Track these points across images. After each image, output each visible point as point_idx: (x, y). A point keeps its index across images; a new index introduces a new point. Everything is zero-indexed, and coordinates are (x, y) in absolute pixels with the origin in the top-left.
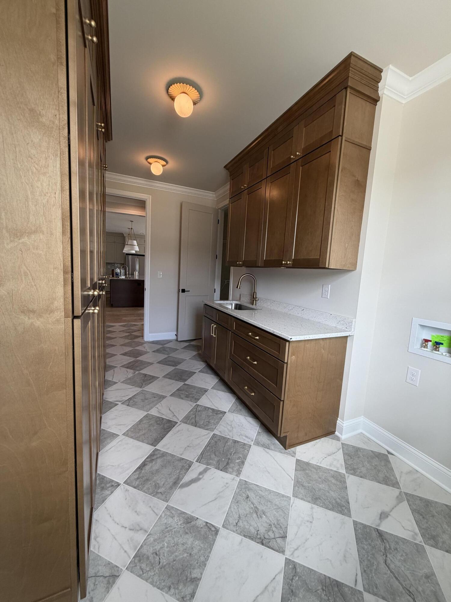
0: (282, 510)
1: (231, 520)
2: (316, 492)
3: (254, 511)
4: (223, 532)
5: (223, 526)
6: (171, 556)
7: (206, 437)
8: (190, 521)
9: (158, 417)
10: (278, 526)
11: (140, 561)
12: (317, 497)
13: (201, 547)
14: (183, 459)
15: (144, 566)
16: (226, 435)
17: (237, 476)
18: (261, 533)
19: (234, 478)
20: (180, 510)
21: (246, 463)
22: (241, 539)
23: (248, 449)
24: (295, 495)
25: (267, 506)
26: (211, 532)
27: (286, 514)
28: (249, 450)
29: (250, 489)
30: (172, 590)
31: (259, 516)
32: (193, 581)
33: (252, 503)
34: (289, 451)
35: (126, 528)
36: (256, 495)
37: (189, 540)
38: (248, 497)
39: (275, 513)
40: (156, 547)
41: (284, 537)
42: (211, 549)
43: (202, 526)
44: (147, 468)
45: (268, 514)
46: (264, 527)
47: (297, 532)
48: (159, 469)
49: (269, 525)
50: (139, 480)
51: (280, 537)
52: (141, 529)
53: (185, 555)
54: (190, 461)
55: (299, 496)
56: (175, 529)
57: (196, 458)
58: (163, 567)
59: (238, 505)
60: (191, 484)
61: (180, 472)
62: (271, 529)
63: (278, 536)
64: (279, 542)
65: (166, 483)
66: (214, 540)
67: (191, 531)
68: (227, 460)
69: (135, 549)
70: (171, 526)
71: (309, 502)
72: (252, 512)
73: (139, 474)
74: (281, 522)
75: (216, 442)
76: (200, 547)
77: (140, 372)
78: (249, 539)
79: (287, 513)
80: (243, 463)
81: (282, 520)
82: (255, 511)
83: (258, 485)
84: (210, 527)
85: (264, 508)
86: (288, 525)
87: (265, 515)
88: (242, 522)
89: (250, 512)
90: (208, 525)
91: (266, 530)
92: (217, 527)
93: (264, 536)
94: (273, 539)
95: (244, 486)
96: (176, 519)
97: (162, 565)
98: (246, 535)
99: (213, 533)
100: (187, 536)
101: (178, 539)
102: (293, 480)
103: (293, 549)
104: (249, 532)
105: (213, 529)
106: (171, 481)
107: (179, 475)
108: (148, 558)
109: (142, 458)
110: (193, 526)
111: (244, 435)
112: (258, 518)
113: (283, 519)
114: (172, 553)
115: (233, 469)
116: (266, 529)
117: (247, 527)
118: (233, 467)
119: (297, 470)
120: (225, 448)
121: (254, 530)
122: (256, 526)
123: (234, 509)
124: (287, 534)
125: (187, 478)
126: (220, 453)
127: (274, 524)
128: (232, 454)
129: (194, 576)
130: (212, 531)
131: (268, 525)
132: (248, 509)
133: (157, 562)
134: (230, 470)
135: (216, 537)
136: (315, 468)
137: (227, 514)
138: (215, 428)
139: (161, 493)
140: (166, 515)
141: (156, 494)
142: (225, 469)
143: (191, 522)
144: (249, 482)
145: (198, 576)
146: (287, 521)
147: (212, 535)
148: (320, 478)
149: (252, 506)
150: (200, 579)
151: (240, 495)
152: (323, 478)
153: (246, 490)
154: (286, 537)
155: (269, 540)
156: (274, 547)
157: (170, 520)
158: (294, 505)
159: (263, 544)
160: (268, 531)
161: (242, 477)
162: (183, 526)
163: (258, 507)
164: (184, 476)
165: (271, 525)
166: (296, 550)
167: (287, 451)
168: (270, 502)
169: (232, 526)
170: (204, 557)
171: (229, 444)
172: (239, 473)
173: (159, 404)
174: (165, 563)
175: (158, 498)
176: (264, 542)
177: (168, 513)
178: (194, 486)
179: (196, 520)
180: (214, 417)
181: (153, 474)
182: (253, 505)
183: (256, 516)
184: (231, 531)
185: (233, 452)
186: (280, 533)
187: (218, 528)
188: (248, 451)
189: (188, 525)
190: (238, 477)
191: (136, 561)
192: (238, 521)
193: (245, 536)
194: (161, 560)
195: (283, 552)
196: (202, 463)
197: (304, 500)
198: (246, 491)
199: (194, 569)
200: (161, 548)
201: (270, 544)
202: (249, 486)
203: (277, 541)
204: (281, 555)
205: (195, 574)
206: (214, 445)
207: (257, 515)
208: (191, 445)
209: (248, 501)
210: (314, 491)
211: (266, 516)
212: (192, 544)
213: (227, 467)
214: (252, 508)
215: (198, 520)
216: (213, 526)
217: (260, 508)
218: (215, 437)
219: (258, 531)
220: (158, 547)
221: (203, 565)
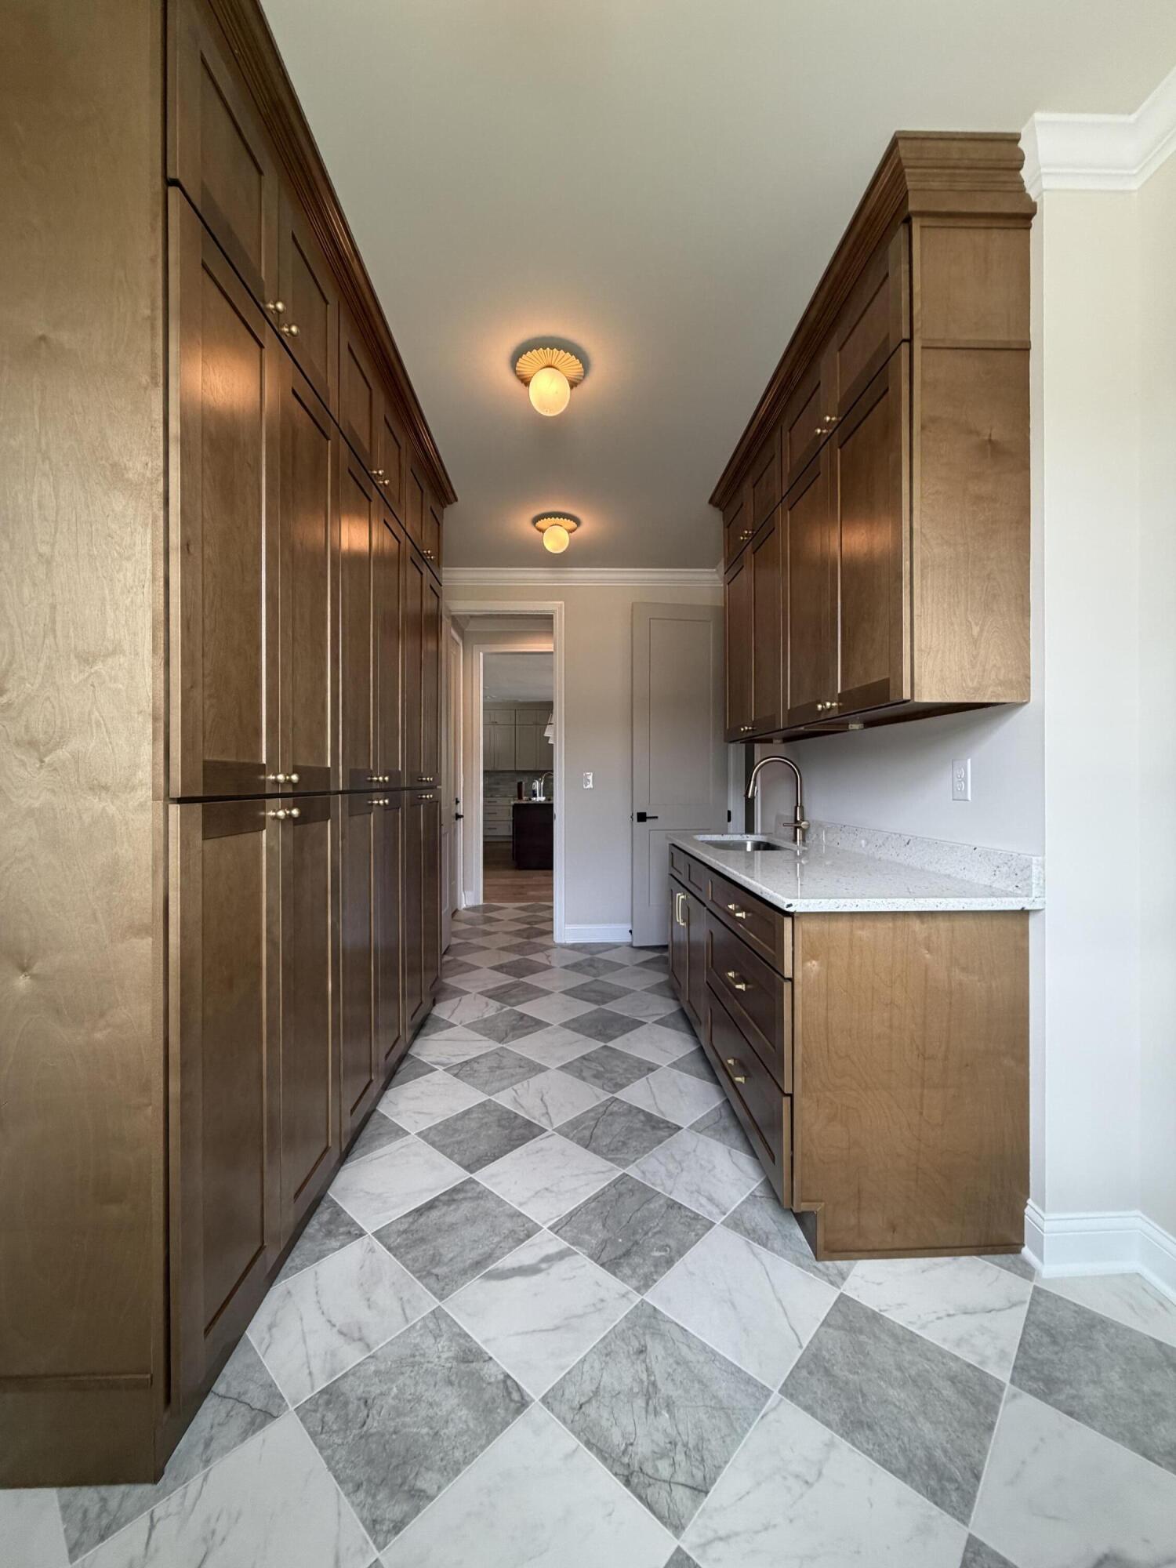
0: (728, 1417)
1: (570, 1390)
2: (868, 1404)
3: (645, 1391)
4: (537, 1412)
5: (544, 1400)
6: (393, 1419)
7: (601, 1176)
8: (471, 1358)
9: (509, 1112)
10: (695, 1455)
11: (328, 1403)
12: (863, 1418)
13: (468, 1426)
14: (521, 1215)
15: (330, 1417)
16: (653, 1184)
17: (638, 1290)
18: (637, 1454)
19: (627, 1293)
20: (459, 1327)
21: (678, 1266)
22: (574, 1447)
23: (700, 1232)
24: (790, 1390)
25: (687, 1391)
26: (507, 1400)
27: (736, 1431)
28: (703, 1235)
29: (657, 1333)
30: (361, 1495)
31: (651, 1408)
32: (413, 1496)
33: (647, 1370)
34: (827, 1268)
35: (334, 1326)
36: (669, 1352)
37: (449, 1401)
38: (642, 1351)
39: (704, 1417)
40: (372, 1389)
41: (700, 1490)
42: (489, 1442)
43: (493, 1380)
44: (434, 1214)
45: (680, 1414)
46: (653, 1441)
47: (748, 1493)
48: (456, 1224)
49: (670, 1443)
50: (404, 1236)
51: (686, 1486)
52: (360, 1339)
53: (425, 1430)
54: (536, 1224)
55: (801, 1398)
56: (430, 1366)
57: (552, 1219)
58: (365, 1436)
59: (607, 1363)
60: (512, 1277)
61: (500, 1242)
62: (671, 1454)
63: (681, 1479)
64: (677, 1498)
65: (459, 1259)
66: (506, 1424)
67: (463, 1383)
68: (630, 1244)
69: (332, 1376)
70: (423, 1355)
71: (828, 1424)
72: (636, 1390)
73: (413, 1223)
74: (709, 1447)
75: (620, 1195)
76: (465, 1427)
77: (514, 1008)
78: (597, 1456)
79: (739, 1430)
80: (670, 1262)
81: (713, 1443)
82: (648, 1391)
83: (686, 1330)
84: (511, 1389)
85: (675, 1393)
86: (726, 1462)
87: (668, 1411)
88: (598, 1408)
89: (631, 1389)
90: (509, 1382)
91: (655, 1453)
92: (528, 1395)
93: (641, 1464)
94: (664, 1481)
95: (648, 1321)
96: (443, 1342)
97: (366, 1432)
98: (593, 1441)
99: (512, 1405)
100: (448, 1390)
101: (425, 1387)
102: (801, 1347)
103: (710, 1535)
104: (605, 1437)
105: (516, 1396)
106: (472, 1256)
107: (493, 1250)
108: (346, 1404)
109: (432, 1190)
110: (471, 1374)
111: (706, 1194)
112: (647, 1412)
113: (721, 1442)
114: (399, 1415)
115: (634, 1271)
116: (656, 1450)
117: (604, 1423)
118: (638, 1265)
119: (829, 1326)
120: (639, 1214)
121: (621, 1439)
122: (630, 1428)
123: (592, 1367)
124: (712, 1484)
125: (508, 1261)
126: (619, 1223)
127: (685, 1445)
128: (650, 1234)
129: (421, 1484)
130: (512, 1400)
131: (667, 1441)
132: (628, 1380)
133: (360, 1420)
134: (627, 1271)
135: (514, 1419)
136: (894, 1336)
137: (569, 1373)
138: (634, 1161)
139: (437, 1276)
140: (425, 1326)
141: (425, 1277)
142: (612, 1266)
143: (472, 1362)
144: (664, 1316)
145: (431, 1490)
146: (730, 1454)
147: (506, 1410)
148: (900, 1368)
149: (644, 1376)
150: (430, 1498)
151: (623, 1340)
152: (913, 1373)
153: (647, 1332)
154: (707, 1493)
155: (652, 1481)
156: (656, 1503)
157: (430, 1341)
158: (771, 1416)
159: (627, 1483)
160: (662, 1455)
161: (650, 1297)
162: (450, 1365)
163: (659, 1385)
164: (504, 1254)
165: (676, 1445)
166: (721, 1539)
167: (819, 1265)
168: (700, 1382)
169: (565, 1408)
170: (465, 1452)
171: (652, 1206)
172: (646, 1283)
173: (525, 1083)
174: (373, 1430)
175: (426, 1286)
176: (634, 1480)
177: (431, 1325)
178: (518, 1282)
179: (485, 1361)
180: (644, 1135)
181: (439, 1230)
182: (648, 1376)
183: (644, 1405)
184: (558, 1418)
185: (654, 1227)
186: (693, 1476)
187: (527, 1398)
188: (699, 1237)
189: (463, 1367)
190: (638, 1292)
191: (321, 1401)
192: (589, 1401)
193: (588, 1444)
194: (369, 1421)
195: (677, 1528)
196: (561, 1237)
197: (814, 1414)
198: (644, 1334)
199: (427, 1469)
200: (382, 1394)
201: (649, 1491)
202: (659, 1325)
203: (674, 1493)
204: (668, 1533)
205: (426, 1481)
206: (612, 1201)
207: (647, 1404)
208: (555, 1189)
209: (639, 1362)
210: (861, 1400)
211: (672, 1416)
212: (452, 1411)
213: (622, 1261)
214: (642, 1381)
215: (491, 1364)
216: (519, 1389)
217: (666, 1389)
218: (623, 1183)
219: (632, 1444)
220: (375, 1390)
221: (454, 1469)
